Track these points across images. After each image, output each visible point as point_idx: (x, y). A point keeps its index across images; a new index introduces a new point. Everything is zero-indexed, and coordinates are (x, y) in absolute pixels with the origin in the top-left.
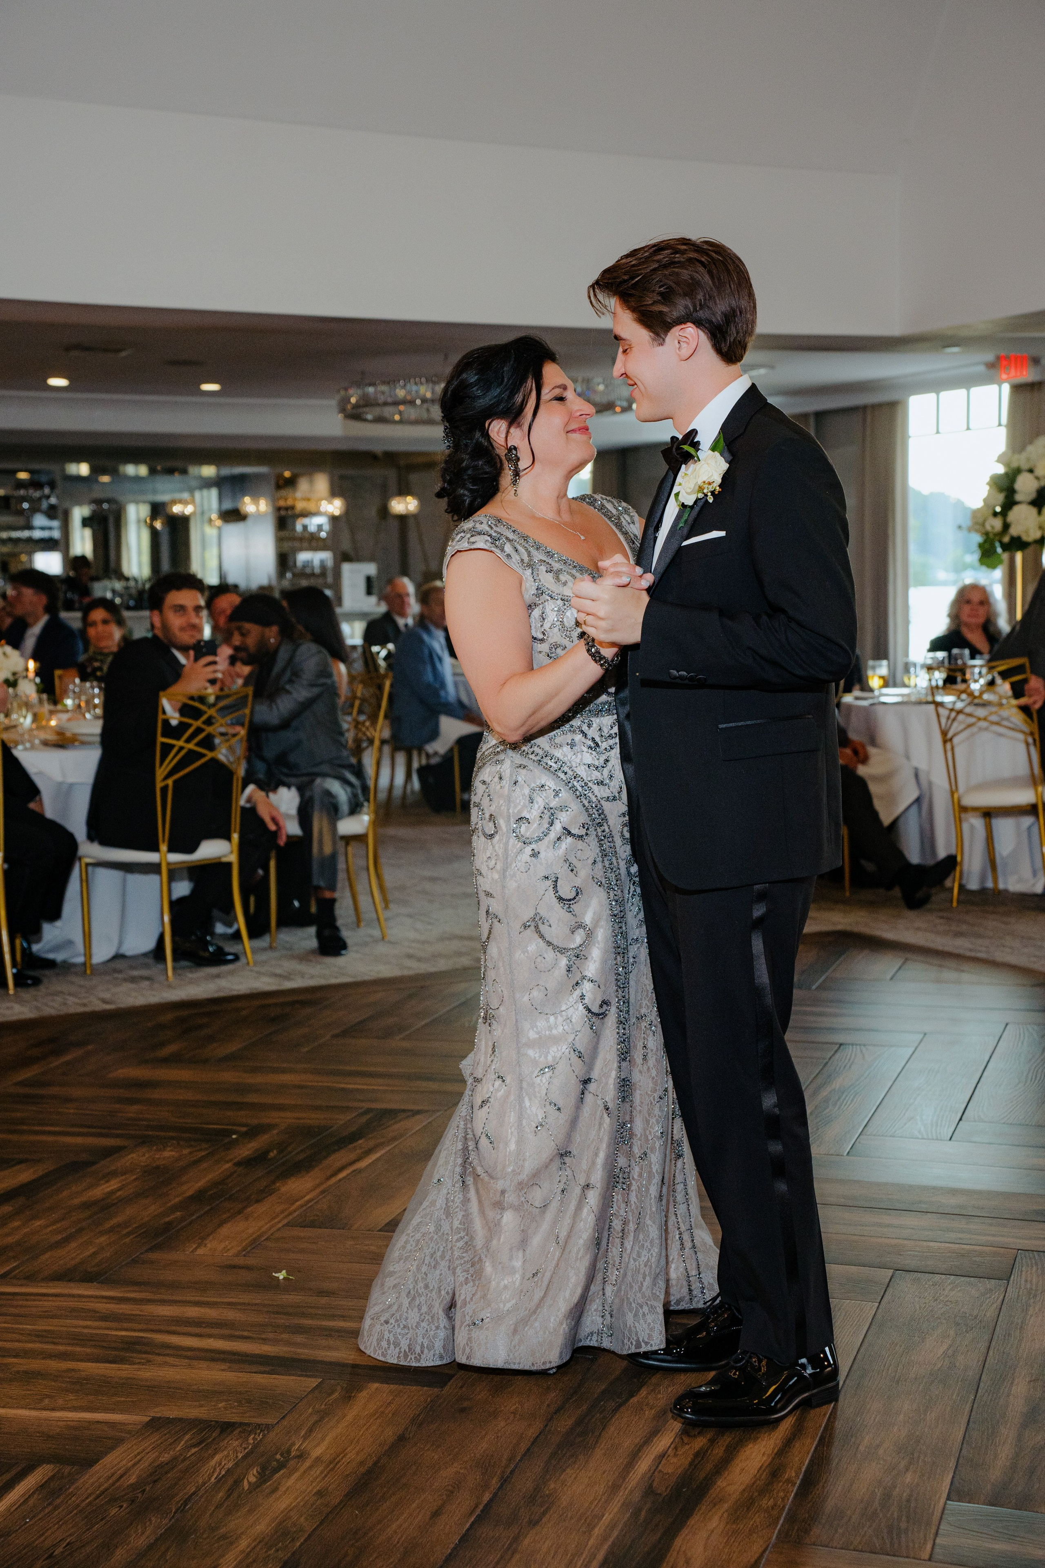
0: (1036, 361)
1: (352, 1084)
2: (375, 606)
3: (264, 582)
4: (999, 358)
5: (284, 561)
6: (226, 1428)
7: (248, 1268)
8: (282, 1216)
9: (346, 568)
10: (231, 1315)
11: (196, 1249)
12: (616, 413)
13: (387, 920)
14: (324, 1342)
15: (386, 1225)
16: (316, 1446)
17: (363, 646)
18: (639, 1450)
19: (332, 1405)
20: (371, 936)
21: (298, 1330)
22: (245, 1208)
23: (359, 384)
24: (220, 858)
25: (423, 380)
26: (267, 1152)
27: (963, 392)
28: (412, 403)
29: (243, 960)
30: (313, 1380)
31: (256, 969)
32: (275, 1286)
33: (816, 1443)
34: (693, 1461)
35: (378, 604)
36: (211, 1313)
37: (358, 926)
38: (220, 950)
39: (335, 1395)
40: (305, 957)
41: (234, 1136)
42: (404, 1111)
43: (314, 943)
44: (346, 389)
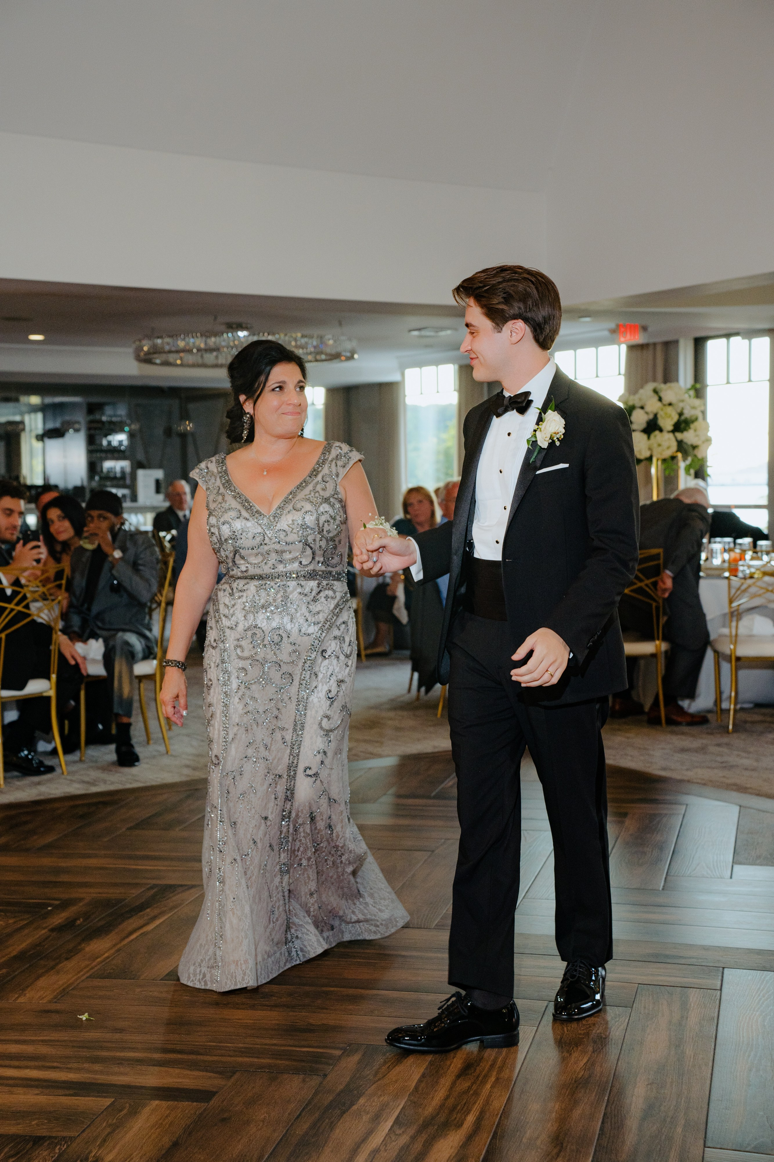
0: (645, 329)
1: (142, 865)
2: (161, 502)
3: (78, 483)
4: (619, 326)
5: (93, 467)
6: (38, 1141)
7: (57, 1012)
8: (85, 970)
9: (141, 473)
10: (44, 1050)
11: (18, 998)
12: (342, 361)
13: (169, 739)
14: (116, 1069)
15: (167, 975)
16: (108, 1154)
17: (153, 532)
18: (358, 1147)
19: (121, 1119)
20: (157, 751)
21: (96, 1060)
22: (57, 964)
23: (149, 337)
24: (41, 693)
25: (199, 334)
26: (76, 920)
27: (593, 350)
28: (190, 351)
29: (58, 770)
30: (107, 1099)
31: (69, 777)
32: (79, 1025)
33: (490, 1137)
34: (398, 1154)
35: (164, 501)
36: (29, 1049)
37: (148, 743)
38: (41, 763)
39: (125, 1111)
40: (106, 768)
41: (49, 908)
42: (182, 886)
43: (114, 757)
44: (140, 341)
